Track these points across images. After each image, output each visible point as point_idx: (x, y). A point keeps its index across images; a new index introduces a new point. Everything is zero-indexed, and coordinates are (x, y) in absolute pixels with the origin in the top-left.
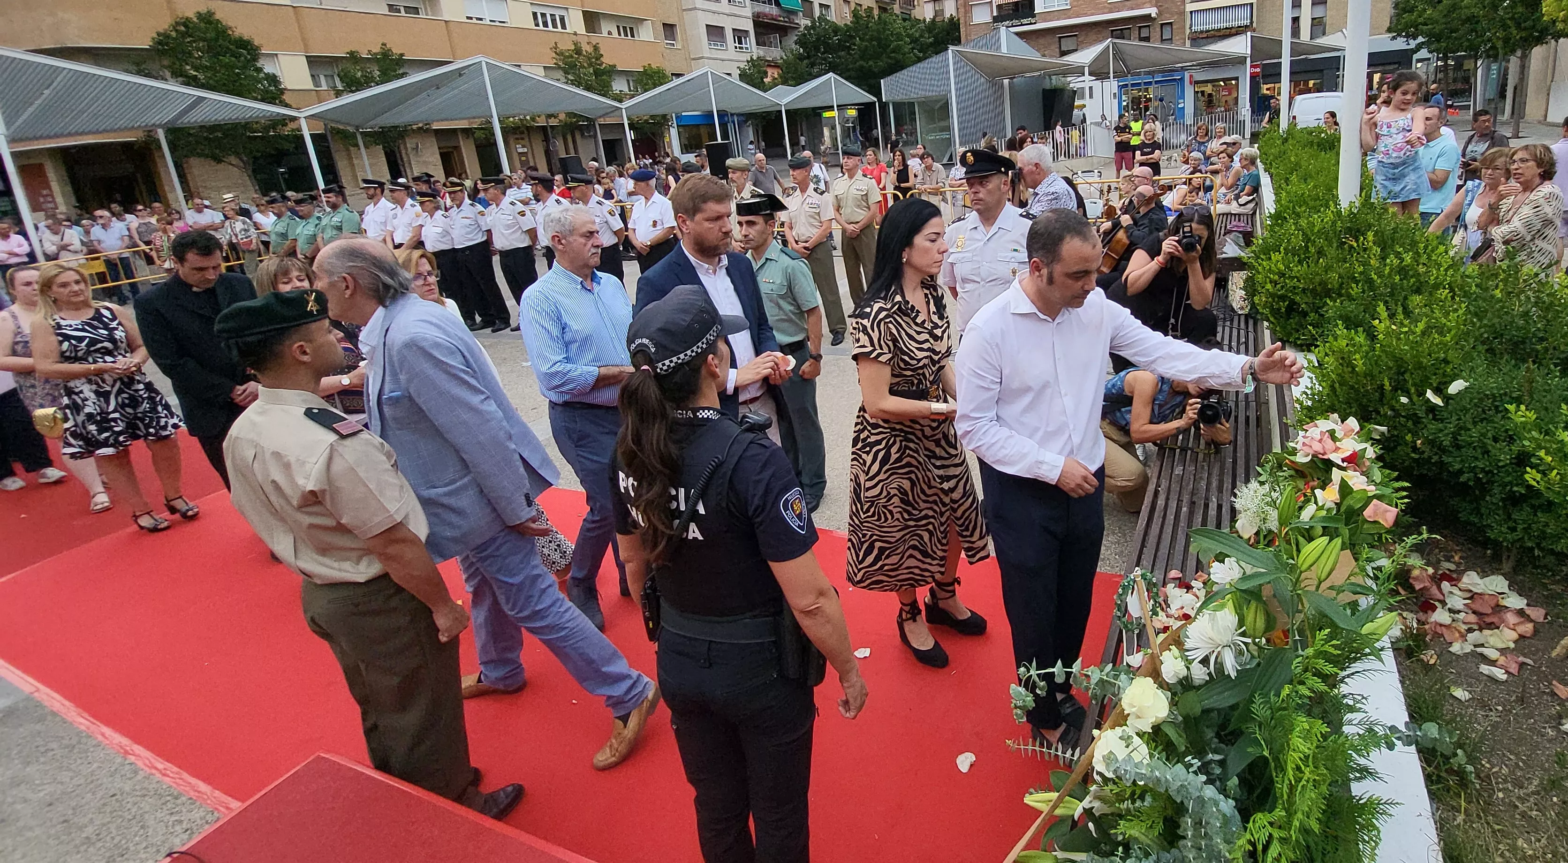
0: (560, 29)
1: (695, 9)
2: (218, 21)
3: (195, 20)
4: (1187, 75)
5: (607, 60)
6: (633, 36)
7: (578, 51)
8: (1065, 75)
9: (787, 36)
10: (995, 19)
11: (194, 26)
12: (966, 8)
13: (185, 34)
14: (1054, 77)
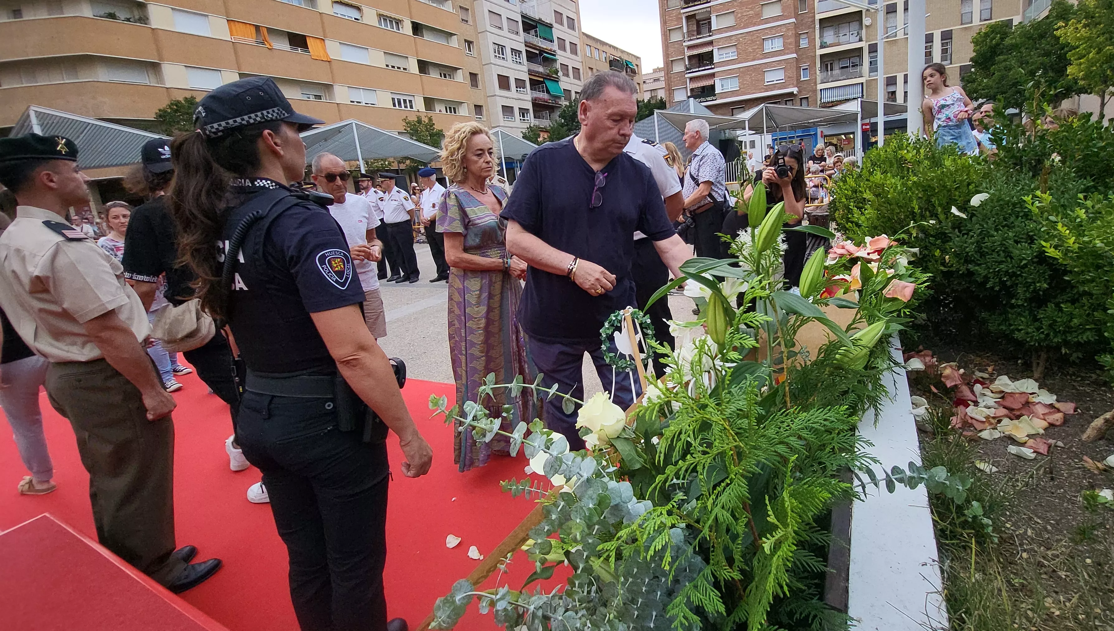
0: (409, 109)
1: (495, 95)
3: (183, 102)
4: (819, 130)
5: (437, 127)
6: (455, 113)
7: (419, 121)
8: (734, 129)
9: (553, 112)
10: (689, 97)
11: (183, 106)
12: (670, 91)
13: (176, 111)
14: (727, 131)
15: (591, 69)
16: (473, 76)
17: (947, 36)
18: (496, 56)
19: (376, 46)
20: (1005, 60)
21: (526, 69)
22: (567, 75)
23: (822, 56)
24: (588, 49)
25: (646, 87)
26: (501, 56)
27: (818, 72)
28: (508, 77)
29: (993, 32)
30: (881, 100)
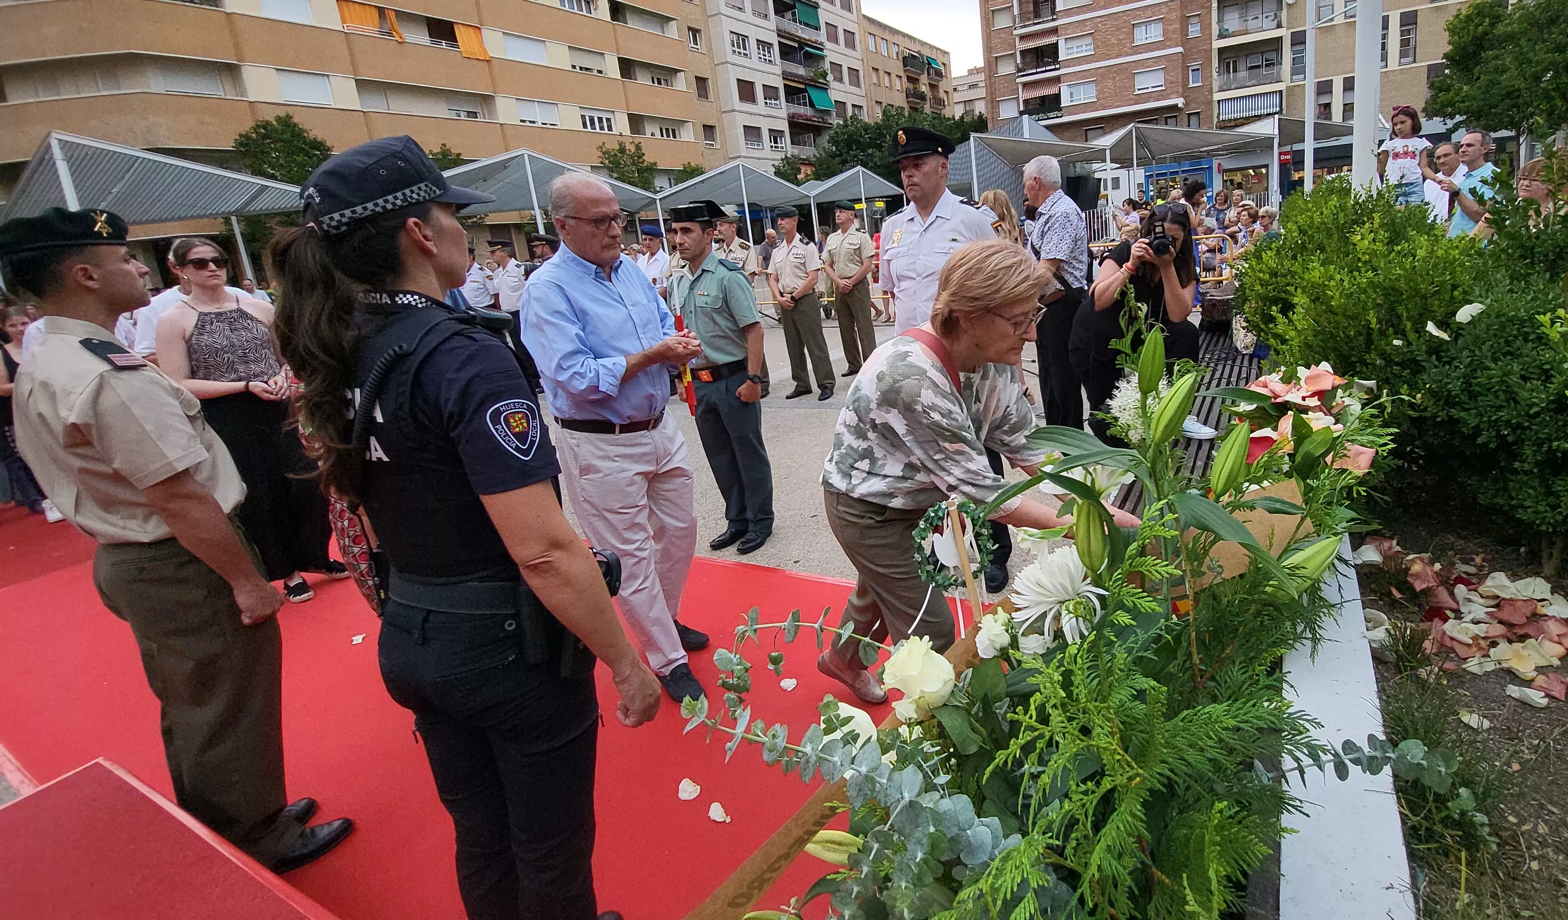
0: (606, 131)
1: (734, 111)
2: (295, 125)
3: (274, 123)
4: (1216, 162)
5: (649, 158)
6: (675, 137)
7: (622, 150)
8: (1089, 161)
9: (820, 134)
10: (1022, 113)
11: (275, 130)
12: (993, 103)
13: (265, 137)
14: (1078, 165)
15: (877, 70)
16: (701, 82)
17: (1409, 20)
18: (734, 51)
19: (557, 37)
20: (1496, 58)
21: (779, 72)
22: (840, 80)
23: (1221, 51)
24: (871, 40)
25: (957, 97)
26: (742, 51)
27: (1215, 75)
28: (752, 83)
29: (1478, 14)
30: (1310, 119)
